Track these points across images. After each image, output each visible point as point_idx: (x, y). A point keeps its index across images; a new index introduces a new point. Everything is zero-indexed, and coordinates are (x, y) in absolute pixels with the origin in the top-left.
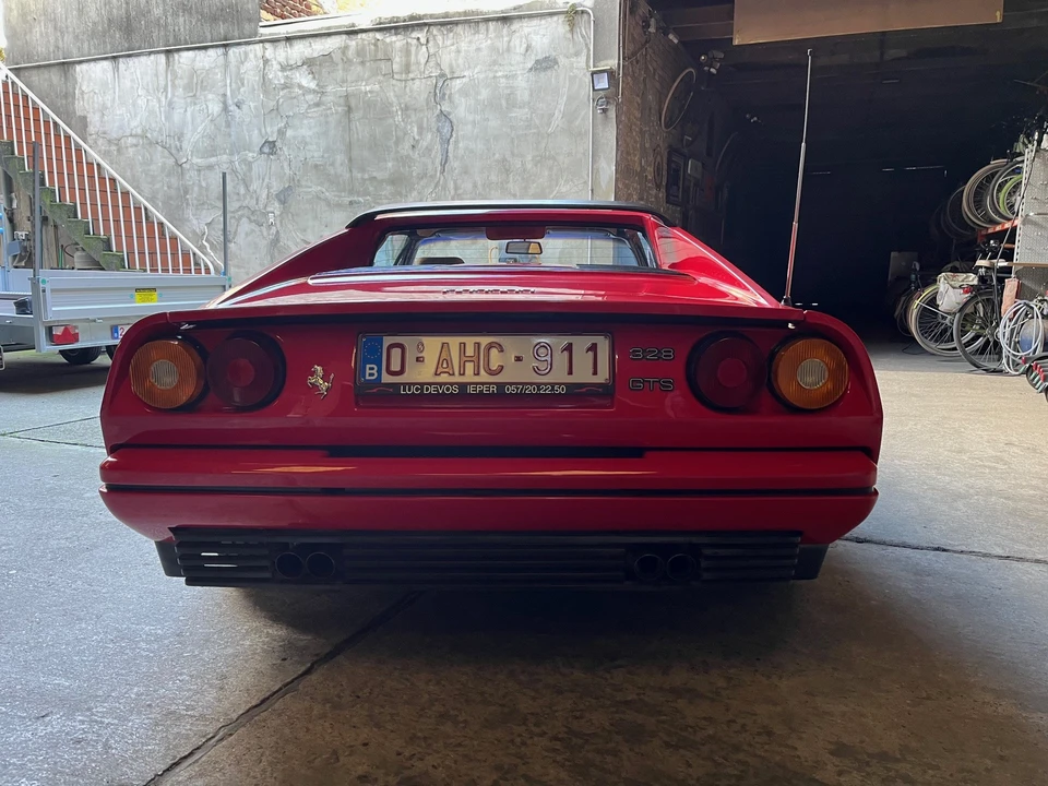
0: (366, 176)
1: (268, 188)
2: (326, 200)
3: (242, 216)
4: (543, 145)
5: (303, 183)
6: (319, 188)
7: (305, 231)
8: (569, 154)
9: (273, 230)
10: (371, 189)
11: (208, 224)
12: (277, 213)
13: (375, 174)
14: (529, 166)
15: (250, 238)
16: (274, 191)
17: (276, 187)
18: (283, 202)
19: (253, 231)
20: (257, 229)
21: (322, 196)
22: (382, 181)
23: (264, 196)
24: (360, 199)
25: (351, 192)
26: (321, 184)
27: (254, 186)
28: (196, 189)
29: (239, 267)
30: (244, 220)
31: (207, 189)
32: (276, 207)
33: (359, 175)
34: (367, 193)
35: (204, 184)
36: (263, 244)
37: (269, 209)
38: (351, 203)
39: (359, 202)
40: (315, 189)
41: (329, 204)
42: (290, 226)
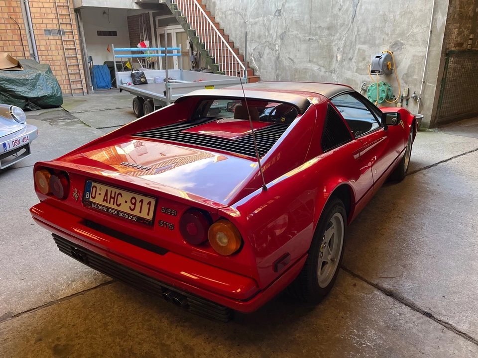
0: (317, 26)
1: (277, 32)
2: (299, 38)
3: (266, 46)
4: (407, 6)
5: (291, 30)
6: (297, 32)
7: (290, 53)
8: (421, 10)
9: (277, 53)
10: (319, 32)
11: (254, 50)
12: (279, 44)
13: (321, 25)
14: (397, 17)
15: (269, 56)
16: (279, 33)
17: (280, 32)
18: (282, 39)
19: (270, 53)
20: (271, 52)
21: (298, 36)
22: (324, 28)
23: (275, 36)
24: (314, 38)
25: (310, 34)
26: (297, 30)
27: (271, 32)
28: (250, 33)
29: (264, 69)
30: (267, 48)
31: (254, 33)
32: (279, 42)
33: (314, 25)
34: (316, 35)
35: (253, 32)
36: (273, 59)
37: (277, 43)
38: (309, 39)
39: (313, 39)
40: (295, 32)
41: (300, 40)
42: (284, 51)
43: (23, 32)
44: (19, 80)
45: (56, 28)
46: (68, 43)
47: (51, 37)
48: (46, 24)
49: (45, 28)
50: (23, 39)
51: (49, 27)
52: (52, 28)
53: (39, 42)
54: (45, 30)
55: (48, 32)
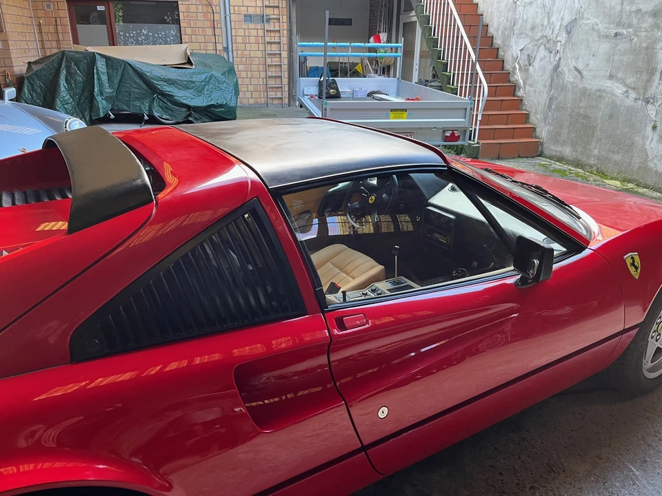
0: (634, 8)
1: (562, 19)
2: (598, 31)
3: (542, 44)
5: (585, 16)
6: (596, 20)
7: (578, 58)
9: (557, 58)
10: (635, 21)
11: (521, 50)
12: (563, 42)
13: (641, 6)
15: (542, 62)
16: (565, 23)
17: (567, 19)
18: (569, 33)
19: (545, 57)
20: (548, 55)
21: (596, 28)
22: (646, 12)
23: (558, 27)
24: (624, 31)
25: (619, 24)
26: (597, 17)
27: (553, 19)
28: (520, 21)
29: (531, 86)
30: (542, 47)
31: (526, 21)
32: (563, 37)
33: (628, 8)
34: (630, 26)
35: (525, 18)
36: (550, 67)
37: (559, 39)
38: (616, 35)
39: (623, 34)
40: (593, 20)
41: (599, 36)
42: (569, 55)
43: (216, 16)
44: (182, 81)
45: (259, 13)
46: (272, 35)
47: (252, 26)
48: (247, 7)
49: (246, 13)
50: (216, 27)
51: (251, 11)
52: (253, 13)
53: (236, 32)
54: (245, 16)
55: (249, 18)
